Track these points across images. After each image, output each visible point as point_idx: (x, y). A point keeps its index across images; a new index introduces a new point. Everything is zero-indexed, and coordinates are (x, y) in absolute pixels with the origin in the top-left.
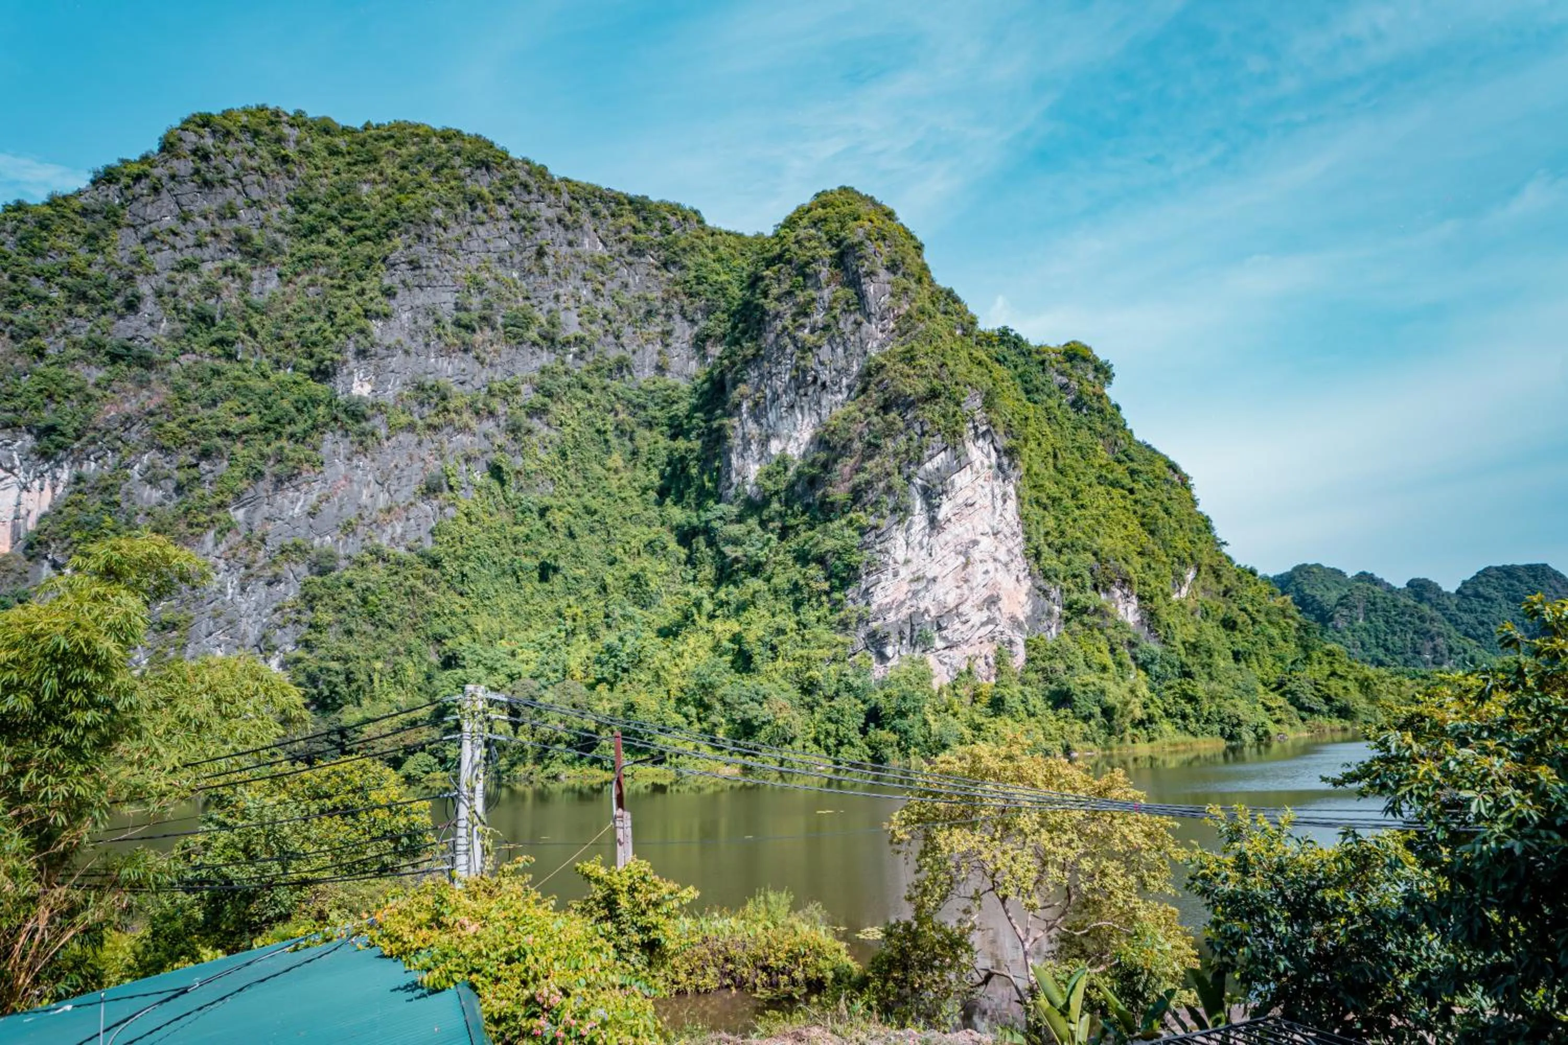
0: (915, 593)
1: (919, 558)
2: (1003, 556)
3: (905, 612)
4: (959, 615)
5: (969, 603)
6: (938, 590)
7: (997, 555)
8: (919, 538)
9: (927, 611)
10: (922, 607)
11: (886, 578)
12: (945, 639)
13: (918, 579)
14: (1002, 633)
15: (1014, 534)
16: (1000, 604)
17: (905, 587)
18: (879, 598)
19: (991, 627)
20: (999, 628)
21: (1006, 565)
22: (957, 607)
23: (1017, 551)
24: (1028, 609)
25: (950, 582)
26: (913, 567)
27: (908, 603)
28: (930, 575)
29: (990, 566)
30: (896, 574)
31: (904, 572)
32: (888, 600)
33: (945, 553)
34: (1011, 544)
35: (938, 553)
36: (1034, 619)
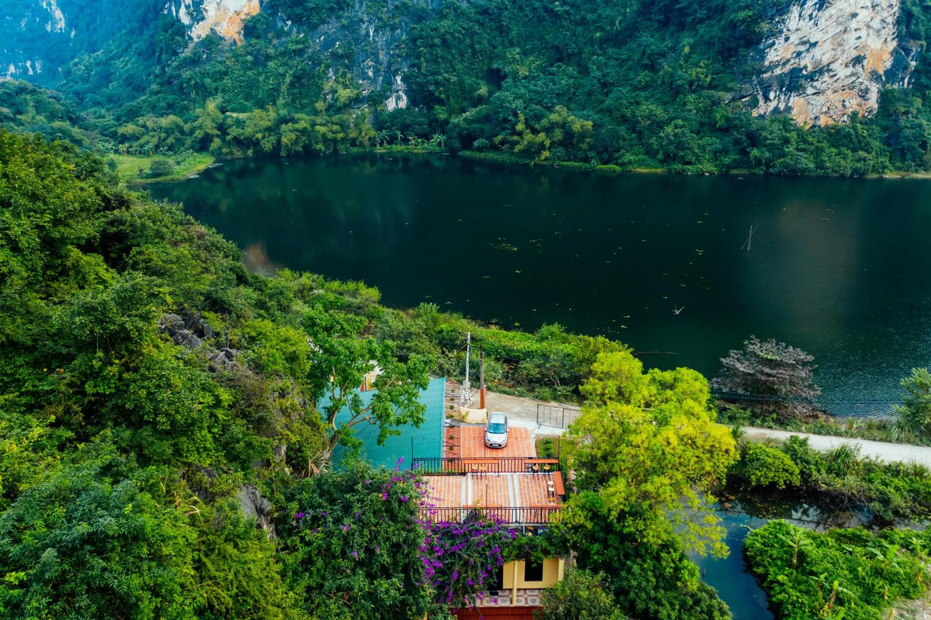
0: (799, 54)
1: (806, 25)
2: (876, 24)
3: (788, 67)
4: (829, 70)
5: (840, 61)
6: (817, 52)
7: (872, 24)
8: (810, 12)
9: (805, 67)
10: (802, 64)
11: (780, 41)
12: (815, 87)
13: (804, 43)
14: (861, 84)
15: (891, 6)
16: (865, 62)
17: (793, 49)
18: (772, 56)
19: (853, 79)
20: (860, 80)
21: (878, 31)
22: (828, 65)
23: (890, 20)
24: (888, 64)
25: (828, 46)
26: (800, 34)
27: (792, 61)
28: (812, 41)
29: (863, 33)
30: (787, 39)
31: (794, 38)
32: (778, 58)
33: (828, 23)
34: (885, 14)
35: (822, 23)
36: (891, 74)
